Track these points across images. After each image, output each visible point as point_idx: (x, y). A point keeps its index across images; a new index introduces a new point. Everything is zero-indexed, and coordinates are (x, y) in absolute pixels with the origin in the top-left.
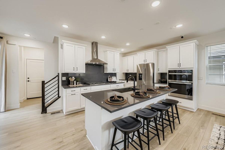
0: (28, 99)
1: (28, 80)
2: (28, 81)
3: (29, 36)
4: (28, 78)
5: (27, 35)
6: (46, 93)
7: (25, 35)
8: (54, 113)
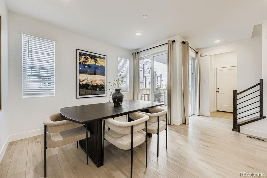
0: (218, 111)
1: (218, 90)
2: (218, 92)
3: (219, 41)
4: (218, 89)
5: (217, 41)
6: (239, 106)
7: (215, 42)
8: (253, 138)
